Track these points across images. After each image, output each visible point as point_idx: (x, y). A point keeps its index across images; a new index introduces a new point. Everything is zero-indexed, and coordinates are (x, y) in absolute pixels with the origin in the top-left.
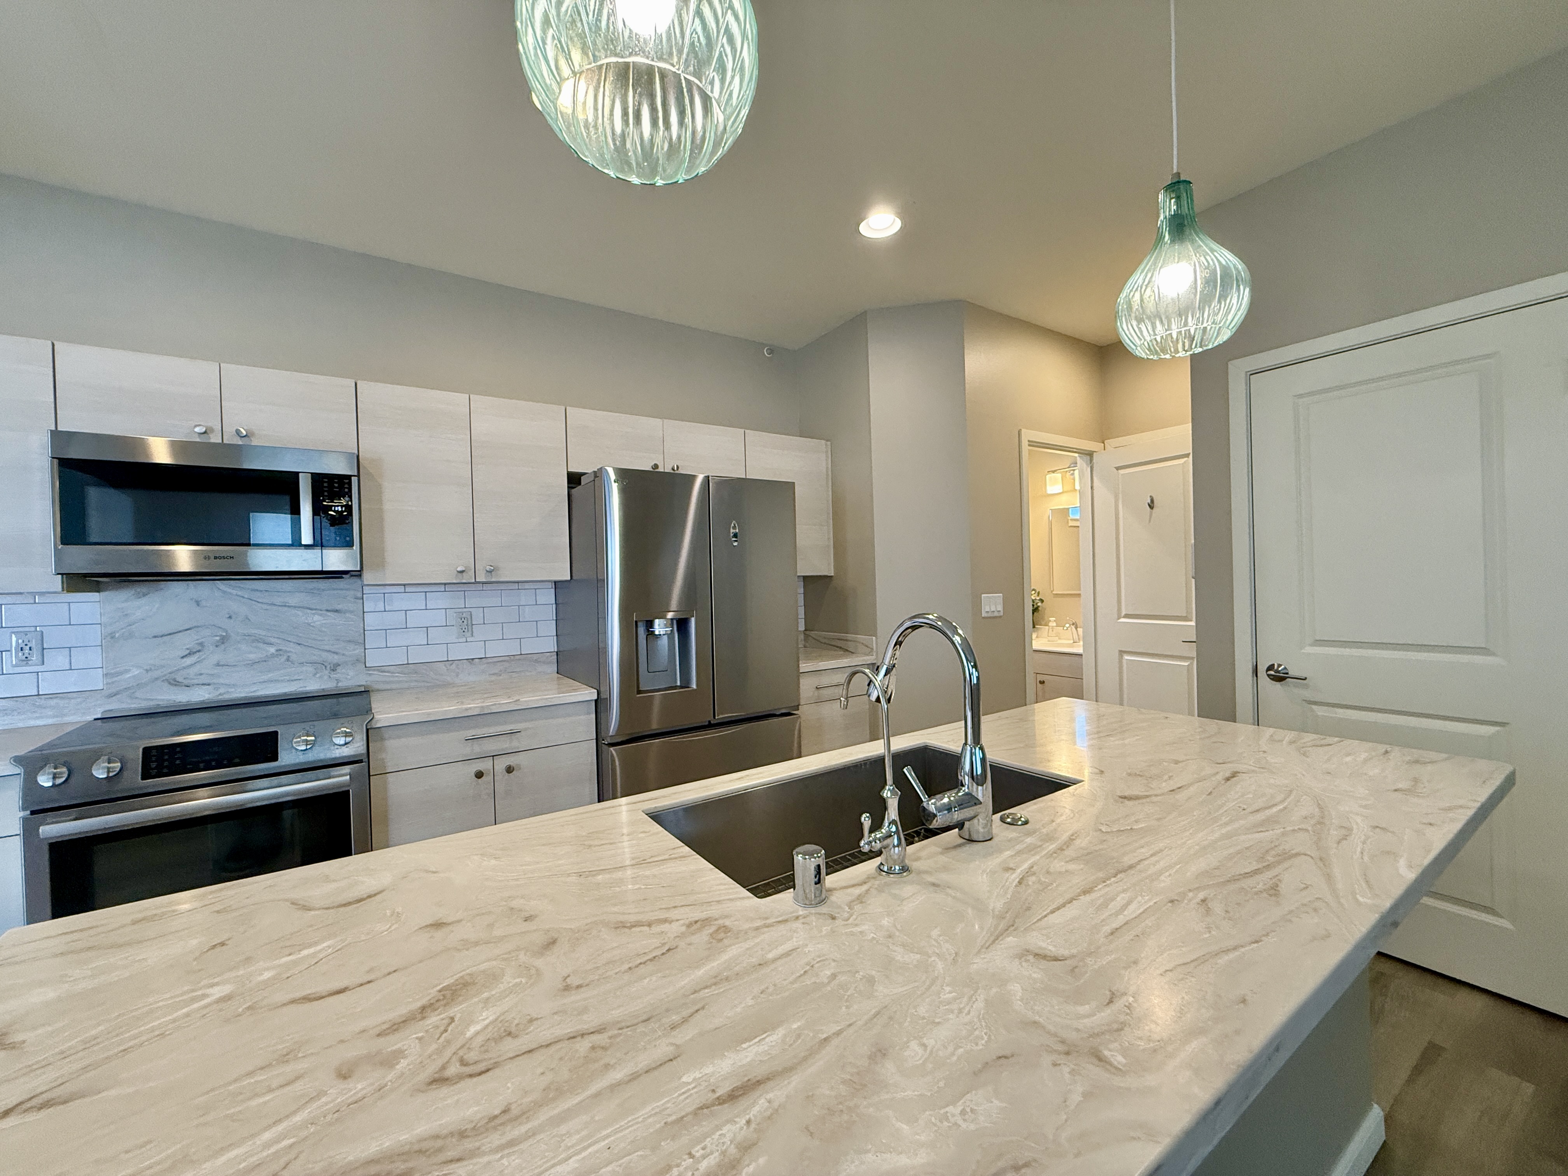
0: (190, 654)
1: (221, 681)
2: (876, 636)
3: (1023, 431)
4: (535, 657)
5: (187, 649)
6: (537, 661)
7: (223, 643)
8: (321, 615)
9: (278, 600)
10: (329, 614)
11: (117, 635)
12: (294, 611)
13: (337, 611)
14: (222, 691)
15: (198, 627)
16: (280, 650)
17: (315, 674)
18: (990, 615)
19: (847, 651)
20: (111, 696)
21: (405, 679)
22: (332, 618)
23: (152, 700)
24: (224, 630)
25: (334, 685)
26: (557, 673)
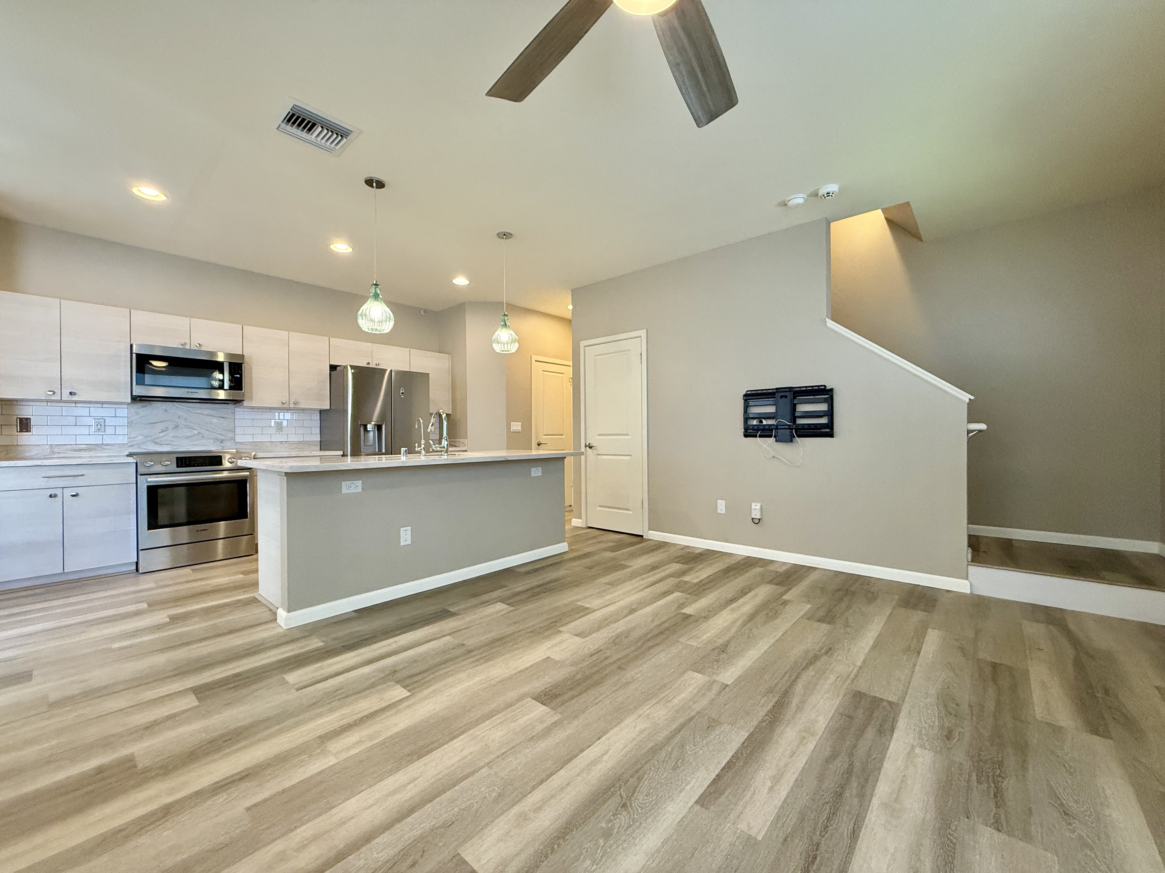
0: (162, 432)
1: (175, 443)
2: (467, 439)
3: (533, 356)
4: (310, 443)
5: (162, 429)
6: (311, 445)
7: (176, 428)
8: (217, 419)
11: (134, 422)
12: (205, 417)
13: (224, 418)
14: (175, 447)
15: (167, 421)
16: (199, 432)
17: (214, 443)
18: (514, 431)
20: (131, 446)
21: (252, 448)
22: (221, 420)
23: (147, 449)
24: (177, 423)
25: (221, 448)
26: (320, 449)
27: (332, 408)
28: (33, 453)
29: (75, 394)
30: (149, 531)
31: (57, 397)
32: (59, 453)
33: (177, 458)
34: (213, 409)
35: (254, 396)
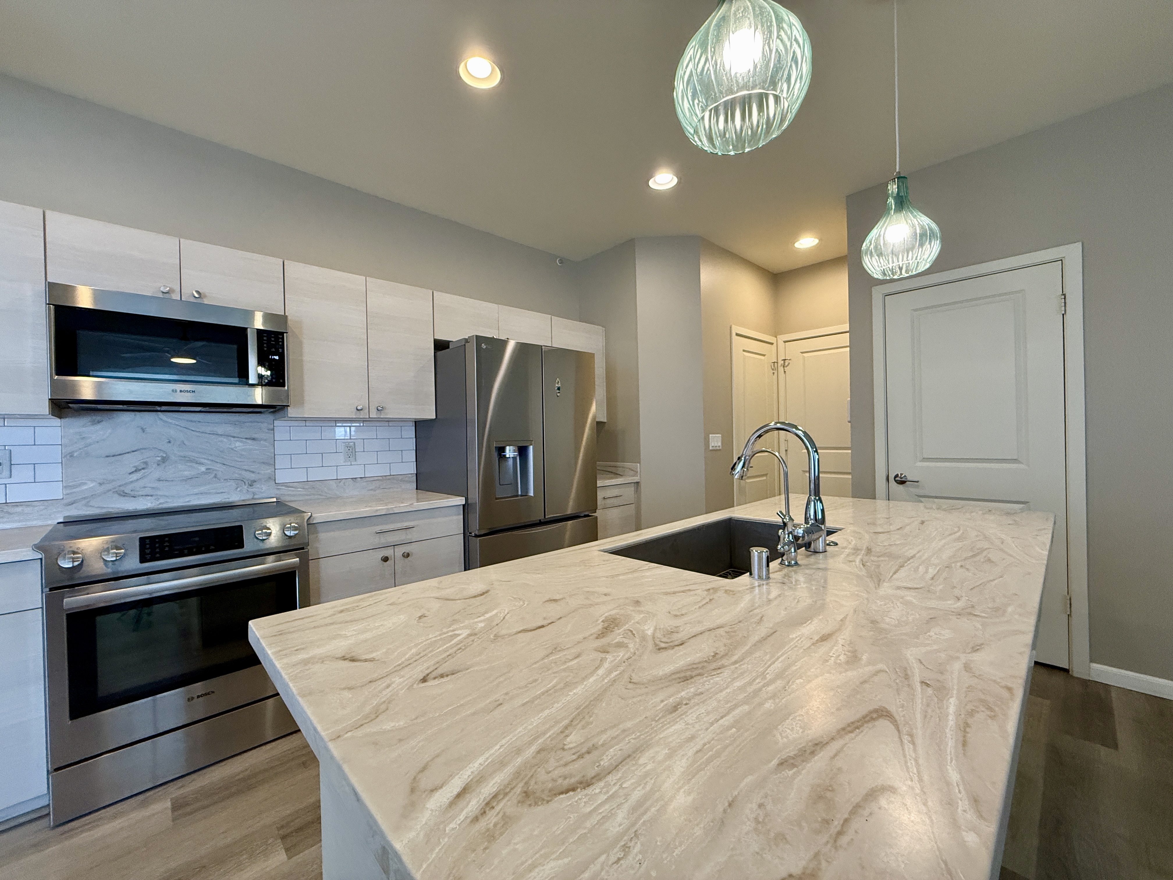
0: (136, 471)
2: (640, 463)
3: (733, 327)
4: (400, 477)
5: (135, 467)
6: (402, 480)
7: (164, 462)
8: (241, 442)
9: (208, 429)
10: (248, 441)
11: (75, 454)
12: (221, 439)
13: (254, 439)
14: (162, 501)
15: (143, 449)
16: (209, 469)
17: (237, 488)
18: (714, 448)
19: (617, 475)
20: (70, 504)
21: (305, 493)
22: (251, 444)
23: (104, 508)
25: (251, 497)
26: (417, 489)
27: (438, 416)
30: (72, 722)
35: (306, 398)
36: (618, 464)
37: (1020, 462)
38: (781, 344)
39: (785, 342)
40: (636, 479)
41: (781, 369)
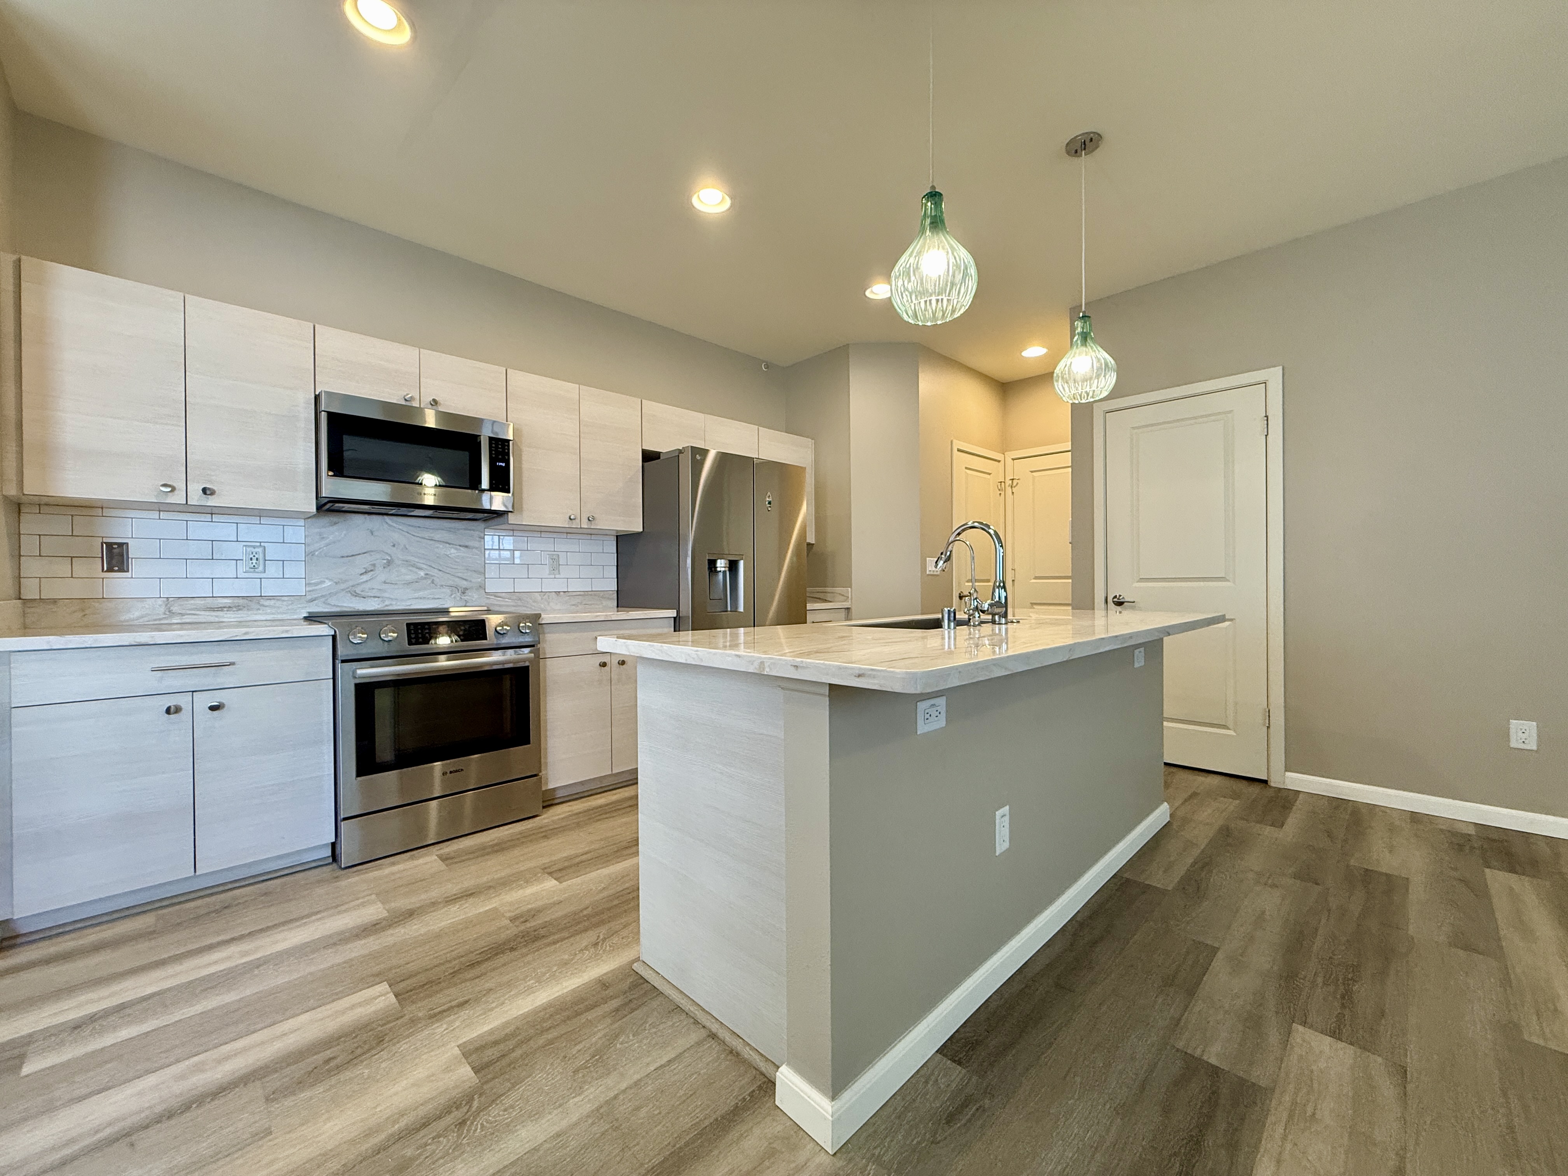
0: (366, 572)
1: (386, 595)
2: (851, 588)
3: (955, 441)
4: (602, 594)
5: (365, 568)
6: (602, 597)
7: (389, 565)
8: (456, 549)
9: (426, 534)
10: (461, 548)
11: (316, 554)
12: (437, 545)
13: (466, 547)
14: (387, 603)
15: (372, 551)
16: (427, 574)
17: (451, 595)
18: (932, 573)
19: (826, 601)
20: (312, 600)
21: (512, 604)
22: (463, 552)
23: (339, 606)
24: (389, 555)
25: (464, 604)
26: (618, 607)
27: (645, 530)
28: (135, 614)
29: (213, 493)
30: (359, 778)
31: (178, 498)
32: (182, 615)
33: (408, 625)
34: (449, 530)
35: (524, 506)
36: (829, 589)
37: (1228, 581)
38: (1009, 461)
39: (1013, 459)
40: (847, 605)
41: (1009, 490)
